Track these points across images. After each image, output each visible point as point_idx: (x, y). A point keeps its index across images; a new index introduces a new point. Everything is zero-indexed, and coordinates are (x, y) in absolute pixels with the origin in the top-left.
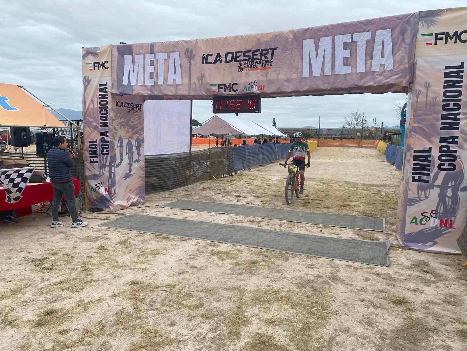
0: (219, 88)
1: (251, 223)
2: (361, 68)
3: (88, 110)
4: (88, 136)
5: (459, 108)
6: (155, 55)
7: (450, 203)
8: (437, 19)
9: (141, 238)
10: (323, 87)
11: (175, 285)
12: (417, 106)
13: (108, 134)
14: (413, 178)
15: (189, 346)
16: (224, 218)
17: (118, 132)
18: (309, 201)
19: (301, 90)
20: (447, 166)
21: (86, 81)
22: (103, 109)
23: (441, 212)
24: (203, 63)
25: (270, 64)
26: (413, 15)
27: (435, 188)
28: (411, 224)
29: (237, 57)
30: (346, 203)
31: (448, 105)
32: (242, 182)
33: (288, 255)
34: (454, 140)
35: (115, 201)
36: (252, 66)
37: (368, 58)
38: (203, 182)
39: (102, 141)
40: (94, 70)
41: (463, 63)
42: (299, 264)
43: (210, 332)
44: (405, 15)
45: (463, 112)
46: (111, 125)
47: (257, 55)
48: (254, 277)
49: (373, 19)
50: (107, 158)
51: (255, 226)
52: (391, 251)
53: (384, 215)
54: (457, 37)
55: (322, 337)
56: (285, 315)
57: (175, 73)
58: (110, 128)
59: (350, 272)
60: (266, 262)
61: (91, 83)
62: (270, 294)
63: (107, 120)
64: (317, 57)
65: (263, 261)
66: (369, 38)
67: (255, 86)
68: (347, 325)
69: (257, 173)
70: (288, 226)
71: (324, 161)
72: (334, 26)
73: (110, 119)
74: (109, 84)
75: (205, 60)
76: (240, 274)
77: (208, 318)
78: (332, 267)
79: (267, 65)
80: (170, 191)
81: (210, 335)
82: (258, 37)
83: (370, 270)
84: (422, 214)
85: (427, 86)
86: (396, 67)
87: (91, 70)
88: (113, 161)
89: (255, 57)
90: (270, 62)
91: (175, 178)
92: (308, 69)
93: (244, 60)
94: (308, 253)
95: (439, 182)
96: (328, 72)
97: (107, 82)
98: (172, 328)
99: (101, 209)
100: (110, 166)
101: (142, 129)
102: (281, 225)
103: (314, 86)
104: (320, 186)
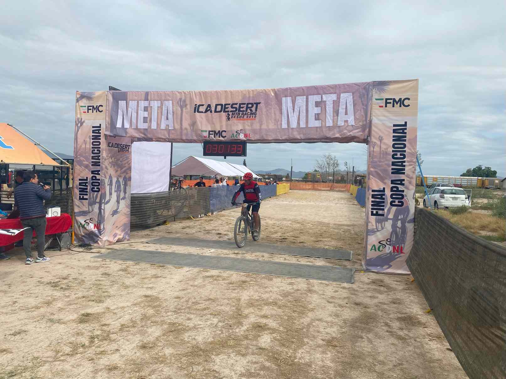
0: (209, 134)
1: (235, 255)
2: (329, 123)
3: (79, 150)
4: (79, 175)
5: (404, 157)
6: (149, 102)
7: (400, 232)
8: (386, 88)
9: (138, 267)
10: (298, 137)
11: (183, 298)
12: (373, 155)
13: (99, 173)
14: (372, 212)
15: (206, 330)
16: (210, 251)
17: (108, 171)
18: (286, 237)
19: (281, 139)
20: (397, 203)
21: (79, 122)
22: (96, 150)
23: (394, 240)
24: (195, 112)
25: (254, 116)
26: (368, 84)
27: (388, 220)
28: (371, 250)
29: (225, 108)
30: (319, 239)
31: (396, 155)
32: (220, 222)
33: (272, 277)
34: (401, 182)
35: (104, 236)
36: (239, 117)
37: (335, 115)
38: (181, 221)
39: (92, 179)
40: (88, 112)
41: (406, 123)
42: (282, 283)
43: (219, 323)
44: (363, 83)
45: (407, 160)
46: (103, 164)
47: (243, 107)
48: (246, 291)
49: (339, 85)
50: (97, 195)
51: (239, 256)
52: (356, 273)
53: (352, 248)
54: (401, 102)
55: (303, 323)
56: (274, 312)
57: (167, 119)
58: (102, 167)
59: (323, 287)
60: (254, 281)
61: (84, 124)
62: (261, 301)
63: (99, 159)
64: (294, 112)
65: (251, 281)
66: (335, 99)
67: (241, 134)
68: (321, 317)
69: (233, 214)
70: (270, 256)
71: (297, 203)
72: (308, 88)
73: (103, 159)
74: (103, 126)
75: (197, 109)
76: (234, 290)
77: (216, 315)
78: (308, 284)
79: (252, 117)
80: (150, 229)
81: (220, 324)
82: (245, 93)
83: (338, 286)
84: (379, 242)
85: (381, 139)
86: (356, 123)
87: (84, 112)
88: (104, 199)
89: (241, 109)
90: (255, 114)
91: (155, 216)
92: (286, 122)
93: (231, 111)
94: (289, 275)
95: (391, 216)
96: (303, 125)
97: (100, 125)
98: (189, 321)
99: (89, 244)
100: (100, 203)
101: (130, 168)
102: (263, 256)
103: (291, 136)
104: (294, 225)
